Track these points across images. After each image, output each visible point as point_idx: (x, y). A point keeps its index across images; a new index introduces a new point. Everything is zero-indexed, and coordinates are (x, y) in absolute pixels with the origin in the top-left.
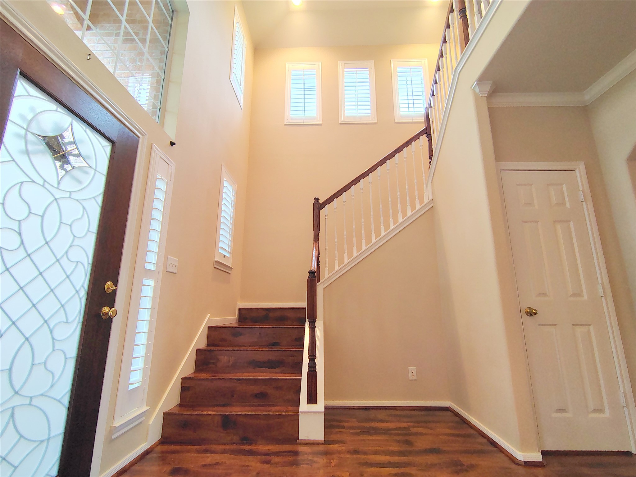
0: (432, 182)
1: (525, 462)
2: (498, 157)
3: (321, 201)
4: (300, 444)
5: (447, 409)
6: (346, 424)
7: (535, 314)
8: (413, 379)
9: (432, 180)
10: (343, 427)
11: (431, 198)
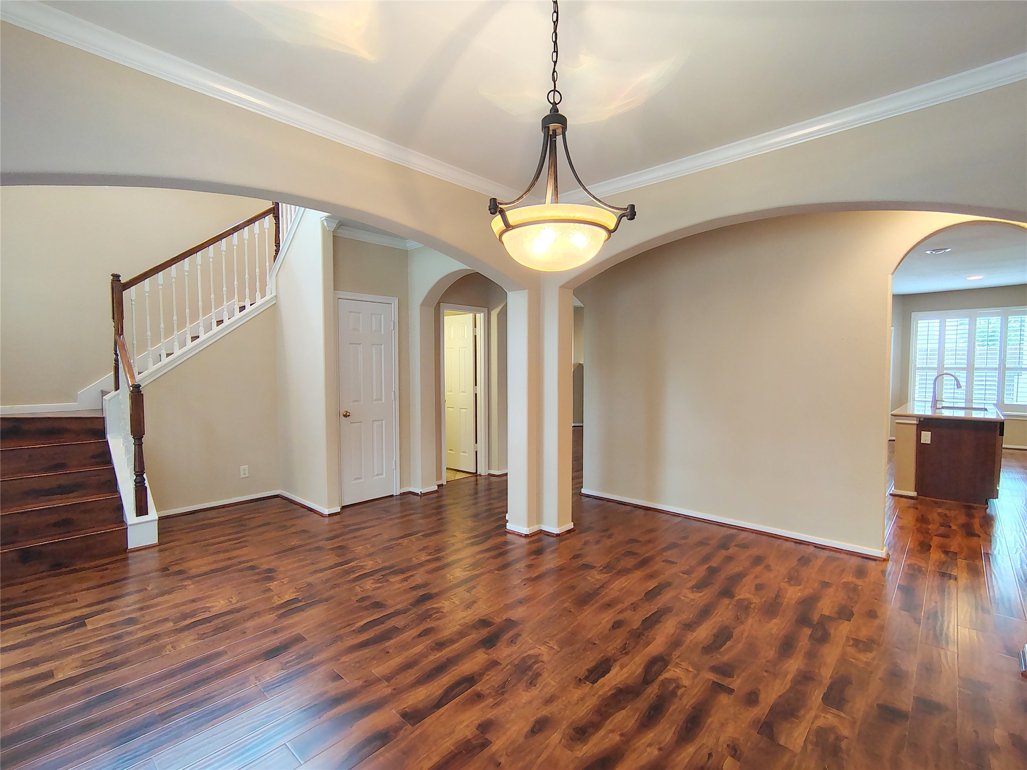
0: (276, 276)
1: (329, 514)
2: (336, 287)
3: (123, 280)
4: (129, 552)
5: (277, 496)
6: (175, 529)
7: (349, 416)
8: (245, 476)
9: (277, 274)
10: (172, 531)
11: (274, 294)
